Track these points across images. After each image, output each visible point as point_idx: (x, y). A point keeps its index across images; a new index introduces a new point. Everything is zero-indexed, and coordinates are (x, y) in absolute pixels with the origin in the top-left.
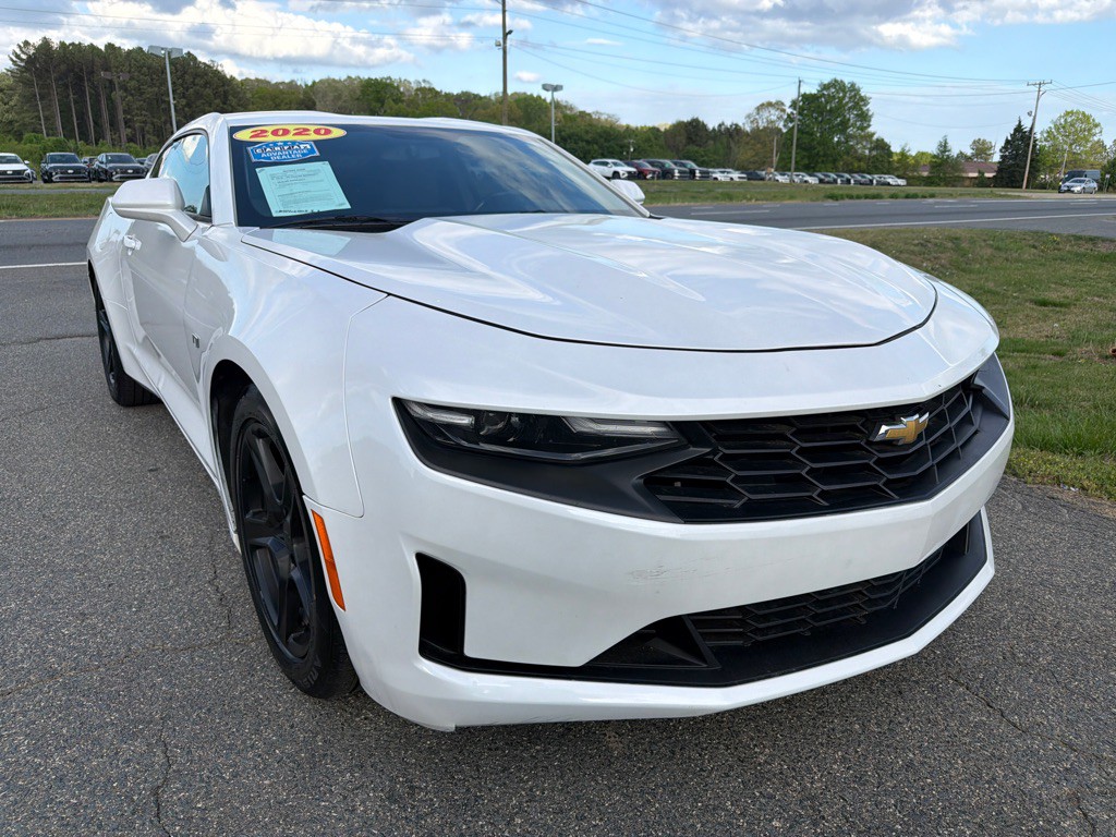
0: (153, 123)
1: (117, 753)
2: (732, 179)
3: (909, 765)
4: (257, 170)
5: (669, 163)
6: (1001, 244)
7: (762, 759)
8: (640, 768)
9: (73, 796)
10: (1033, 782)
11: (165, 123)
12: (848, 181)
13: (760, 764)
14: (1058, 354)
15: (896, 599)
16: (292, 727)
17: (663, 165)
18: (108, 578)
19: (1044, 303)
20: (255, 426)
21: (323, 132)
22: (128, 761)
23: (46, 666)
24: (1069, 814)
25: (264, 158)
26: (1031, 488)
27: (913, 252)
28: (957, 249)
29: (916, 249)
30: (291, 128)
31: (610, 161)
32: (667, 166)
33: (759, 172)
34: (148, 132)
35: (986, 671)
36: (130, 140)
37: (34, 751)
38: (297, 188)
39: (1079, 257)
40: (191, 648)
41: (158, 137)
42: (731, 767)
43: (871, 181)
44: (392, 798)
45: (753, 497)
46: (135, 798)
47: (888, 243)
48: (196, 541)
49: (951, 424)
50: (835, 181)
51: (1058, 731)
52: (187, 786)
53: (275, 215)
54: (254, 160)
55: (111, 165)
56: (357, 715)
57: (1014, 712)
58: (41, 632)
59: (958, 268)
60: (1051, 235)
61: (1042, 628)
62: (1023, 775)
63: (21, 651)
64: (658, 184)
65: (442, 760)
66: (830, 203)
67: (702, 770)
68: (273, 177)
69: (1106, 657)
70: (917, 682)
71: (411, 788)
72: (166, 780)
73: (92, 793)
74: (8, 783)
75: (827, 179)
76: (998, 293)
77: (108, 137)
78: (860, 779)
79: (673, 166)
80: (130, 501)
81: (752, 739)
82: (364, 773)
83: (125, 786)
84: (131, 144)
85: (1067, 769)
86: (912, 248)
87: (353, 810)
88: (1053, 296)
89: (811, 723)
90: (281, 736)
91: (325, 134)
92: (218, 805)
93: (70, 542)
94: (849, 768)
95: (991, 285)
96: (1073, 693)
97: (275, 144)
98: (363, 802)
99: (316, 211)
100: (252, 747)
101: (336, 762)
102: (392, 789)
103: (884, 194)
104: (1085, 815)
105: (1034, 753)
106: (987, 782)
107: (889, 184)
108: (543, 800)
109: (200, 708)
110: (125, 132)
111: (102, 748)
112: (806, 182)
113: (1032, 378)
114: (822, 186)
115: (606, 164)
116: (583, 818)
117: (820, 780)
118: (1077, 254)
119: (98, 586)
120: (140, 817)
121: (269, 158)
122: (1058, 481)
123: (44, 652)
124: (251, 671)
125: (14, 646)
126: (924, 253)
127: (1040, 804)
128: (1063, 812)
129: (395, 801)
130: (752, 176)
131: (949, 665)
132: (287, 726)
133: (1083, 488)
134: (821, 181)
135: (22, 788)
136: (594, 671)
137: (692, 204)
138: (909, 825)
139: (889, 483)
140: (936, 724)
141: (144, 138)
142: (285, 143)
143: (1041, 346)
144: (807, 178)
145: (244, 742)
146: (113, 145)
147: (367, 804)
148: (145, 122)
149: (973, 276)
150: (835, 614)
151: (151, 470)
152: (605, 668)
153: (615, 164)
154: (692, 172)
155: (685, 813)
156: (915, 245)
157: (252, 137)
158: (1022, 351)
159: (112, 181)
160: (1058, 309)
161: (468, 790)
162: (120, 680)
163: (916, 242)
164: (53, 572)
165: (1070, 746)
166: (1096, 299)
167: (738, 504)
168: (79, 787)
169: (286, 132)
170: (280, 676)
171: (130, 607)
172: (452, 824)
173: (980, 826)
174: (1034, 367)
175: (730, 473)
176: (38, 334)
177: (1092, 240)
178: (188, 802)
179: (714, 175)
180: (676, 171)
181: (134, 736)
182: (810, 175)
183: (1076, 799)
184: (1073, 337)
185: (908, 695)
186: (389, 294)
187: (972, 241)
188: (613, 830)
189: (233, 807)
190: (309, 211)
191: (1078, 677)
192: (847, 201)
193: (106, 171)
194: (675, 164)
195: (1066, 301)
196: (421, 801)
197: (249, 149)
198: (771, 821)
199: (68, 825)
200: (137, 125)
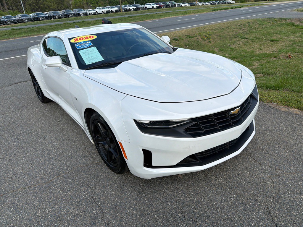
0: (14, 3)
1: (81, 190)
2: (186, 6)
3: (239, 174)
4: (79, 51)
5: (168, 3)
6: (261, 23)
7: (210, 176)
8: (186, 181)
9: (76, 200)
10: (263, 175)
11: (18, 3)
12: (219, 3)
13: (210, 177)
14: (275, 57)
15: (235, 143)
16: (115, 180)
17: (166, 3)
18: (61, 151)
19: (272, 41)
20: (97, 120)
21: (91, 37)
22: (84, 192)
23: (57, 173)
24: (269, 181)
25: (80, 48)
26: (265, 104)
27: (237, 28)
28: (249, 26)
29: (238, 27)
30: (83, 37)
31: (151, 3)
32: (167, 3)
33: (194, 3)
34: (13, 6)
35: (254, 152)
36: (8, 9)
37: (63, 192)
38: (90, 56)
39: (282, 25)
40: (87, 166)
41: (17, 7)
42: (204, 178)
43: (225, 2)
44: (139, 192)
45: (206, 130)
46: (89, 199)
47: (231, 26)
48: (77, 139)
49: (245, 106)
50: (215, 4)
51: (268, 164)
52: (98, 195)
53: (87, 64)
54: (77, 48)
55: (6, 19)
56: (128, 176)
57: (259, 161)
58: (52, 166)
59: (249, 32)
60: (274, 19)
61: (266, 141)
62: (261, 174)
63: (50, 170)
64: (165, 9)
65: (147, 184)
66: (214, 12)
67: (199, 180)
68: (83, 53)
69: (279, 146)
70: (240, 156)
71: (143, 190)
72: (93, 194)
73: (79, 199)
74: (61, 199)
75: (213, 3)
76: (260, 39)
77: (1, 9)
78: (229, 178)
79: (169, 4)
80: (57, 130)
81: (208, 172)
82: (133, 188)
83: (86, 197)
84: (9, 10)
85: (269, 172)
86: (237, 27)
87: (133, 196)
88: (275, 38)
89: (219, 167)
90: (113, 183)
91: (92, 38)
92: (106, 198)
93: (48, 143)
94: (227, 176)
95: (258, 36)
96: (271, 155)
97: (81, 42)
98: (134, 194)
99: (96, 62)
100: (108, 185)
101: (126, 187)
102: (139, 191)
103: (229, 8)
104: (272, 180)
105: (263, 169)
106: (254, 176)
107: (230, 3)
108: (169, 189)
109: (94, 179)
110: (6, 7)
111: (77, 190)
112: (207, 4)
113: (268, 66)
114: (211, 5)
115: (150, 4)
116: (177, 192)
117: (222, 179)
118: (281, 24)
119: (60, 153)
120: (91, 202)
121: (81, 47)
122: (272, 102)
123: (55, 170)
124: (102, 169)
125: (48, 169)
126: (240, 28)
127: (264, 179)
128: (268, 180)
129: (140, 193)
130: (192, 4)
131: (246, 152)
132: (114, 180)
133: (277, 103)
134: (211, 4)
135: (65, 200)
136: (178, 166)
137: (176, 16)
138: (239, 186)
139: (233, 123)
140: (244, 165)
141: (12, 8)
142: (83, 42)
143: (271, 55)
144: (207, 3)
145: (106, 185)
146: (4, 11)
147: (135, 194)
148: (12, 3)
149: (254, 34)
150: (223, 148)
151: (59, 121)
152: (180, 165)
153: (153, 4)
154: (175, 5)
155: (196, 189)
156: (238, 26)
157: (75, 41)
158: (266, 57)
159: (7, 24)
160: (276, 42)
161: (154, 189)
162: (75, 175)
163: (238, 25)
164: (48, 151)
165: (270, 167)
166: (286, 38)
167: (203, 132)
168: (76, 198)
169: (83, 39)
170: (109, 170)
171: (69, 158)
172: (153, 196)
173: (252, 185)
174: (269, 62)
175: (201, 126)
176: (11, 83)
177: (285, 19)
178: (99, 198)
179: (181, 5)
180: (170, 5)
181: (83, 186)
182: (208, 2)
183: (271, 178)
184: (279, 51)
185: (238, 159)
186: (127, 94)
187: (253, 23)
188: (183, 194)
189: (109, 198)
190: (95, 62)
191: (273, 152)
192: (219, 11)
193: (5, 21)
194: (170, 3)
195: (278, 39)
196: (145, 192)
197: (75, 45)
198: (213, 188)
199: (77, 205)
200: (9, 4)
